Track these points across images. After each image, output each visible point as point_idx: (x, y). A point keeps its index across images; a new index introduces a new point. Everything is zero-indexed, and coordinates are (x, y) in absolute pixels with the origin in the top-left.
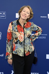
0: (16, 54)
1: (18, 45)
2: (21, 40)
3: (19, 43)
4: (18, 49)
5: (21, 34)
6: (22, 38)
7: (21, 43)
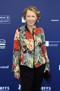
0: (25, 65)
1: (27, 54)
2: (31, 48)
3: (29, 52)
4: (27, 59)
5: (30, 42)
6: (31, 46)
7: (30, 52)
